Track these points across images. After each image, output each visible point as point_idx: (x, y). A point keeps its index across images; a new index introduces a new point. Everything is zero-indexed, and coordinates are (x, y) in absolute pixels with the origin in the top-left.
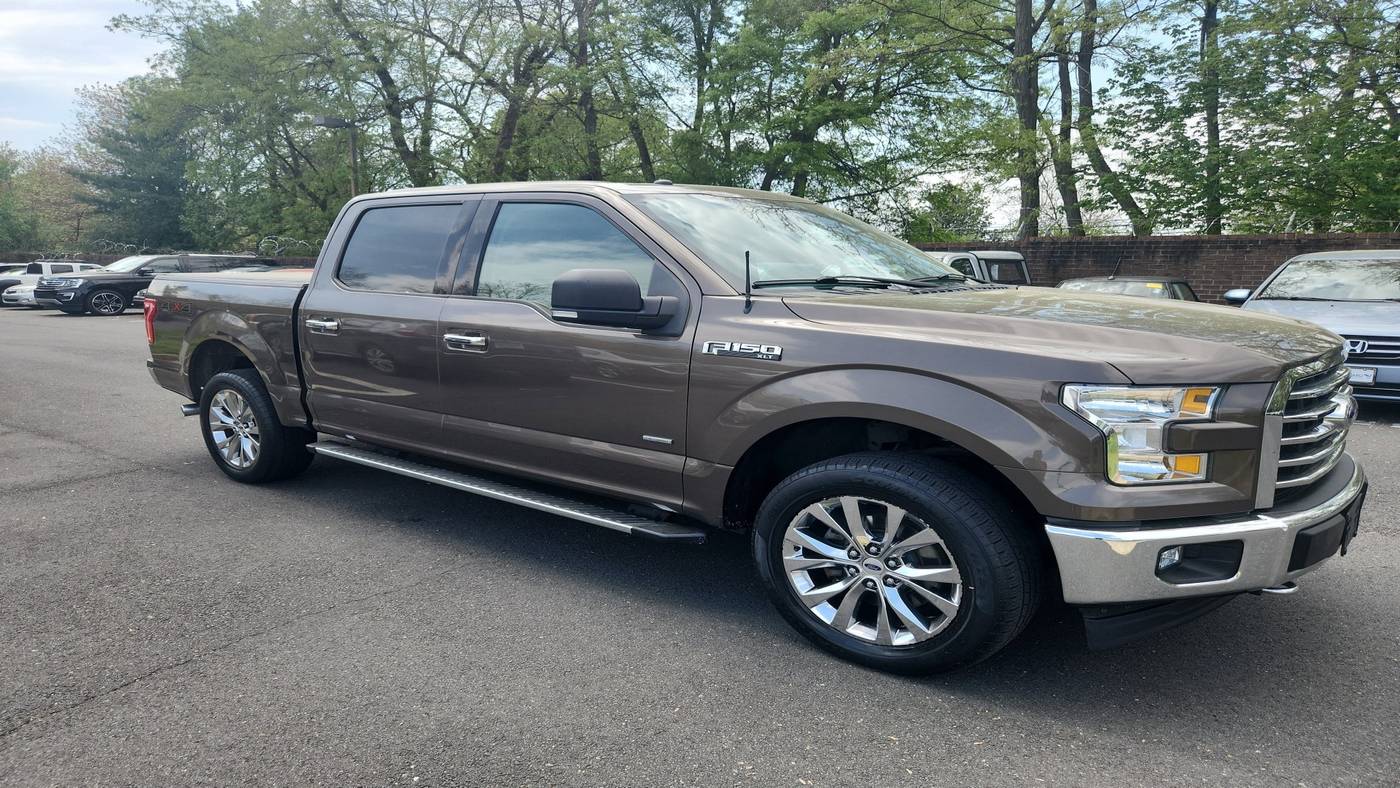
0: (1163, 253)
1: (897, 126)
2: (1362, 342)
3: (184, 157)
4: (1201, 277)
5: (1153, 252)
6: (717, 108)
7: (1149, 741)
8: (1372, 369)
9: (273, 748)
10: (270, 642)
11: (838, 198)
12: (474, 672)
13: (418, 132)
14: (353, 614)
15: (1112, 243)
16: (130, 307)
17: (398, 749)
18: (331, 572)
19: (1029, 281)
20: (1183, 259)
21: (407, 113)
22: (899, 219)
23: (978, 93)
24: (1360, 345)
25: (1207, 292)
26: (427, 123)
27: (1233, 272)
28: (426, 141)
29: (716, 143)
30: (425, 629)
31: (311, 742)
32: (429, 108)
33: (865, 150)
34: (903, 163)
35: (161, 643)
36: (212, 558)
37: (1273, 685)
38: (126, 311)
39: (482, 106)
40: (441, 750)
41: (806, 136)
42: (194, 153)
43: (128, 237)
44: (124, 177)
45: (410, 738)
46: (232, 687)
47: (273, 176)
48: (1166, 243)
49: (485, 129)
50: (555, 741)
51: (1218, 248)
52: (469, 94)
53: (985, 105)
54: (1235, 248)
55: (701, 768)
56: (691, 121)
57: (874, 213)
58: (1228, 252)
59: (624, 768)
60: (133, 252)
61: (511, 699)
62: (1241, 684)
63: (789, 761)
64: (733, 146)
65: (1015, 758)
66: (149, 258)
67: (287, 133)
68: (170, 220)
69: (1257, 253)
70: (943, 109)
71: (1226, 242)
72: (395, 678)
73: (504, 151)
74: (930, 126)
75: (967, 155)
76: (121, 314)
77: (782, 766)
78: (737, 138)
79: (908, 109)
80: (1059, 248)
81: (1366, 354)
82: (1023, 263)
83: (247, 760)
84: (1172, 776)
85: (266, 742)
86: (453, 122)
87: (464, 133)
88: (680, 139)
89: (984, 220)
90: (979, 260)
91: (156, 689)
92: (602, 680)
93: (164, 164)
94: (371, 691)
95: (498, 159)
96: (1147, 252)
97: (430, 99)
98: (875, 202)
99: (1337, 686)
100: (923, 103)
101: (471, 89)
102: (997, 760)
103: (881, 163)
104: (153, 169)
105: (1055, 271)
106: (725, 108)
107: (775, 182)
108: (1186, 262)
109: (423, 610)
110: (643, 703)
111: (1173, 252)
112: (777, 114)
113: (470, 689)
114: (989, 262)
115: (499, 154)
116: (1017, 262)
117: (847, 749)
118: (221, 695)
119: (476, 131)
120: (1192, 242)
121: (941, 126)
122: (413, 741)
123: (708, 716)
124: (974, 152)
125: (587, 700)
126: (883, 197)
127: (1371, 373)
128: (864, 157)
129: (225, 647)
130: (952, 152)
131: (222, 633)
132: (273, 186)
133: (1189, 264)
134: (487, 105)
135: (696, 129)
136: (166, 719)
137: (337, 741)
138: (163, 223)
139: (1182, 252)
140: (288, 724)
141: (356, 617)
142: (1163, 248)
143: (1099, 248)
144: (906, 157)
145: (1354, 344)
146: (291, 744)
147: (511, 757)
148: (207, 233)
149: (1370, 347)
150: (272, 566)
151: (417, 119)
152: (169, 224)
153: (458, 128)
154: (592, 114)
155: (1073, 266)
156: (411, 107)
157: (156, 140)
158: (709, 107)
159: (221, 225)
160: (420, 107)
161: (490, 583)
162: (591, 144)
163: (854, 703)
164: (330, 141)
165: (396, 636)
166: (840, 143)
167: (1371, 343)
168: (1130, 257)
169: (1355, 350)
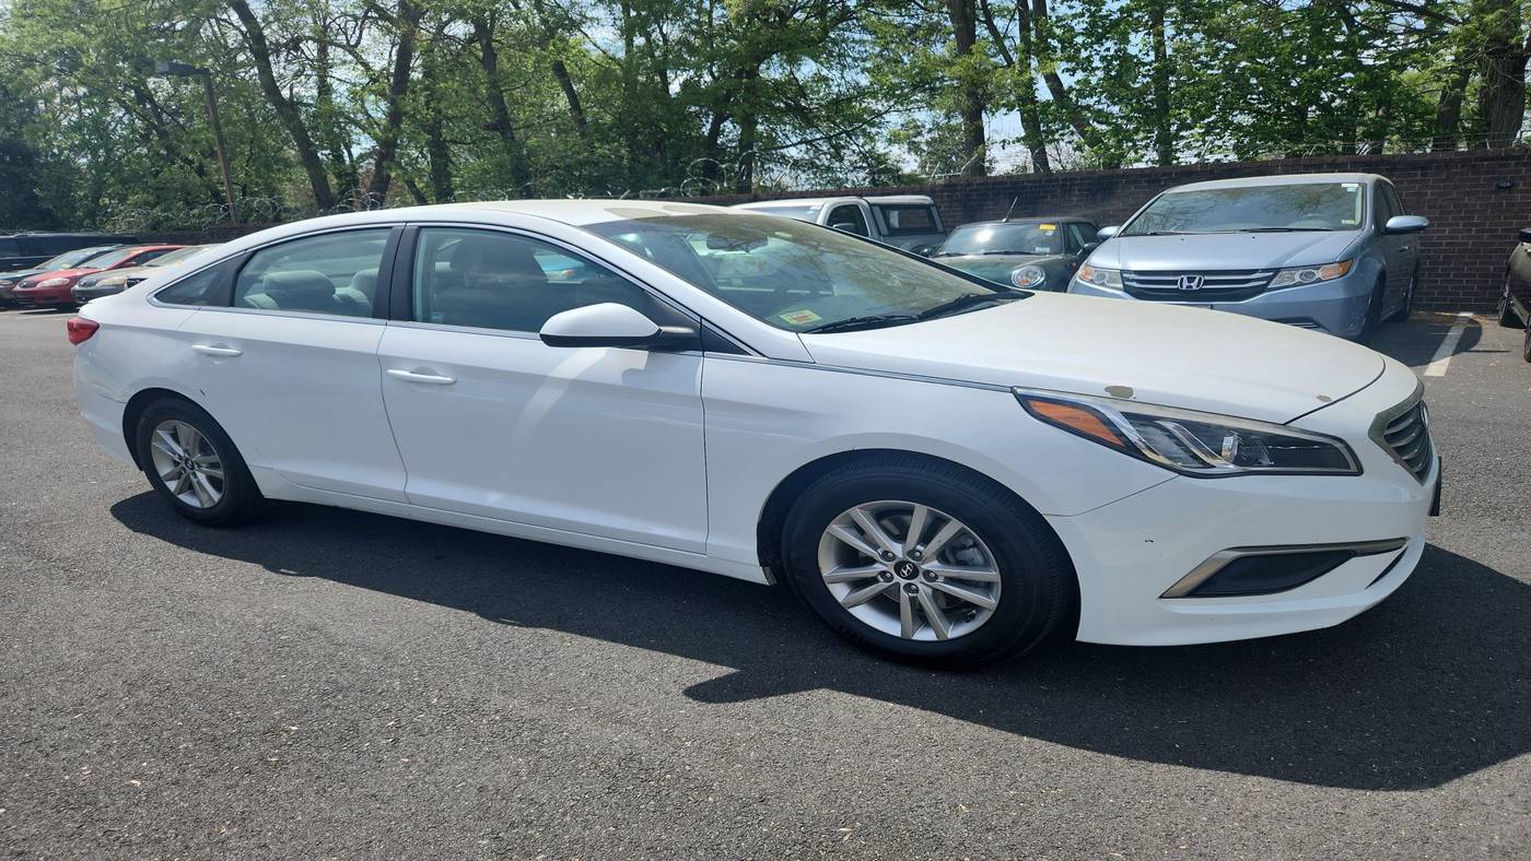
0: (1079, 190)
2: (1198, 277)
24: (1197, 280)
58: (1144, 187)
68: (26, 195)
80: (975, 190)
81: (1202, 290)
82: (934, 209)
86: (348, 66)
87: (361, 79)
90: (874, 206)
101: (363, 25)
111: (1089, 190)
114: (888, 208)
116: (926, 206)
119: (374, 77)
135: (627, 65)
138: (18, 199)
145: (1191, 280)
149: (1206, 282)
152: (25, 200)
158: (639, 41)
167: (1206, 278)
168: (1046, 197)
169: (1191, 287)
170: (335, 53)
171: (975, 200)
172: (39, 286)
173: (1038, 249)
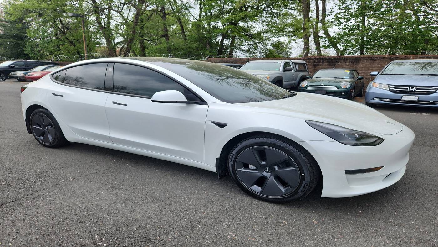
0: (349, 61)
1: (264, 21)
2: (415, 87)
3: (25, 28)
4: (360, 69)
5: (346, 61)
6: (206, 14)
7: (375, 220)
8: (417, 96)
9: (48, 234)
10: (49, 192)
11: (245, 45)
12: (128, 202)
13: (106, 20)
14: (82, 181)
15: (333, 58)
16: (8, 79)
17: (98, 233)
18: (74, 166)
19: (307, 71)
20: (355, 63)
21: (102, 14)
22: (264, 52)
23: (290, 11)
24: (414, 88)
25: (362, 74)
26: (109, 17)
27: (370, 67)
28: (109, 23)
29: (206, 26)
30: (109, 186)
31: (63, 231)
32: (109, 12)
33: (254, 29)
34: (266, 34)
35: (7, 193)
36: (29, 161)
37: (411, 199)
38: (6, 80)
39: (128, 12)
40: (115, 233)
41: (236, 24)
42: (28, 26)
43: (7, 55)
44: (4, 35)
45: (103, 229)
46: (33, 210)
47: (57, 34)
48: (350, 58)
49: (129, 20)
50: (160, 228)
51: (366, 60)
52: (123, 7)
53: (292, 15)
54: (371, 60)
55: (216, 236)
56: (198, 18)
57: (256, 50)
58: (369, 61)
59: (186, 237)
60: (8, 60)
61: (142, 212)
62: (401, 198)
63: (248, 233)
64: (211, 27)
65: (330, 228)
66: (13, 62)
67: (60, 19)
68: (21, 49)
69: (378, 61)
70: (278, 16)
71: (369, 58)
72: (98, 205)
73: (135, 26)
74: (275, 22)
75: (286, 32)
76: (4, 81)
77: (246, 234)
78: (213, 24)
79: (267, 16)
80: (317, 60)
81: (416, 91)
82: (306, 64)
83: (37, 239)
84: (386, 233)
85: (45, 232)
86: (118, 17)
87: (122, 21)
88: (194, 24)
89: (289, 54)
90: (293, 63)
91: (3, 211)
92: (176, 203)
93: (18, 30)
94: (88, 210)
95: (134, 29)
96: (344, 61)
97: (110, 9)
98: (257, 46)
99: (432, 198)
100: (272, 14)
101: (123, 6)
102: (324, 229)
103: (259, 34)
104: (15, 32)
105: (315, 67)
106: (209, 14)
107: (225, 39)
108: (356, 64)
109: (109, 179)
110: (192, 211)
111: (352, 61)
112: (225, 17)
113: (126, 208)
114: (296, 64)
115: (134, 28)
116: (304, 64)
117: (269, 227)
118: (28, 213)
119: (125, 20)
120: (358, 58)
121: (278, 22)
122: (104, 229)
123: (217, 216)
124: (288, 30)
125: (171, 211)
126: (259, 45)
127: (417, 97)
128: (253, 31)
129: (31, 194)
130: (281, 30)
131: (30, 189)
132: (57, 38)
133: (357, 65)
134: (129, 12)
135: (199, 21)
136: (5, 224)
137: (73, 230)
138: (19, 51)
139: (355, 61)
140: (54, 224)
141: (83, 182)
142: (349, 60)
143: (329, 60)
144: (267, 32)
145: (412, 88)
146: (55, 232)
147: (142, 234)
148: (34, 54)
149: (417, 89)
150: (52, 164)
151: (105, 16)
152: (21, 51)
153: (120, 19)
154: (165, 15)
155: (320, 66)
156: (103, 12)
157: (15, 22)
158: (204, 14)
159: (39, 51)
160: (106, 12)
161: (134, 169)
162: (165, 25)
163: (269, 209)
164: (76, 23)
165: (98, 188)
166: (246, 27)
167: (417, 88)
168: (339, 63)
169: (412, 90)
170: (113, 12)
171: (316, 63)
172: (33, 76)
173: (345, 78)
